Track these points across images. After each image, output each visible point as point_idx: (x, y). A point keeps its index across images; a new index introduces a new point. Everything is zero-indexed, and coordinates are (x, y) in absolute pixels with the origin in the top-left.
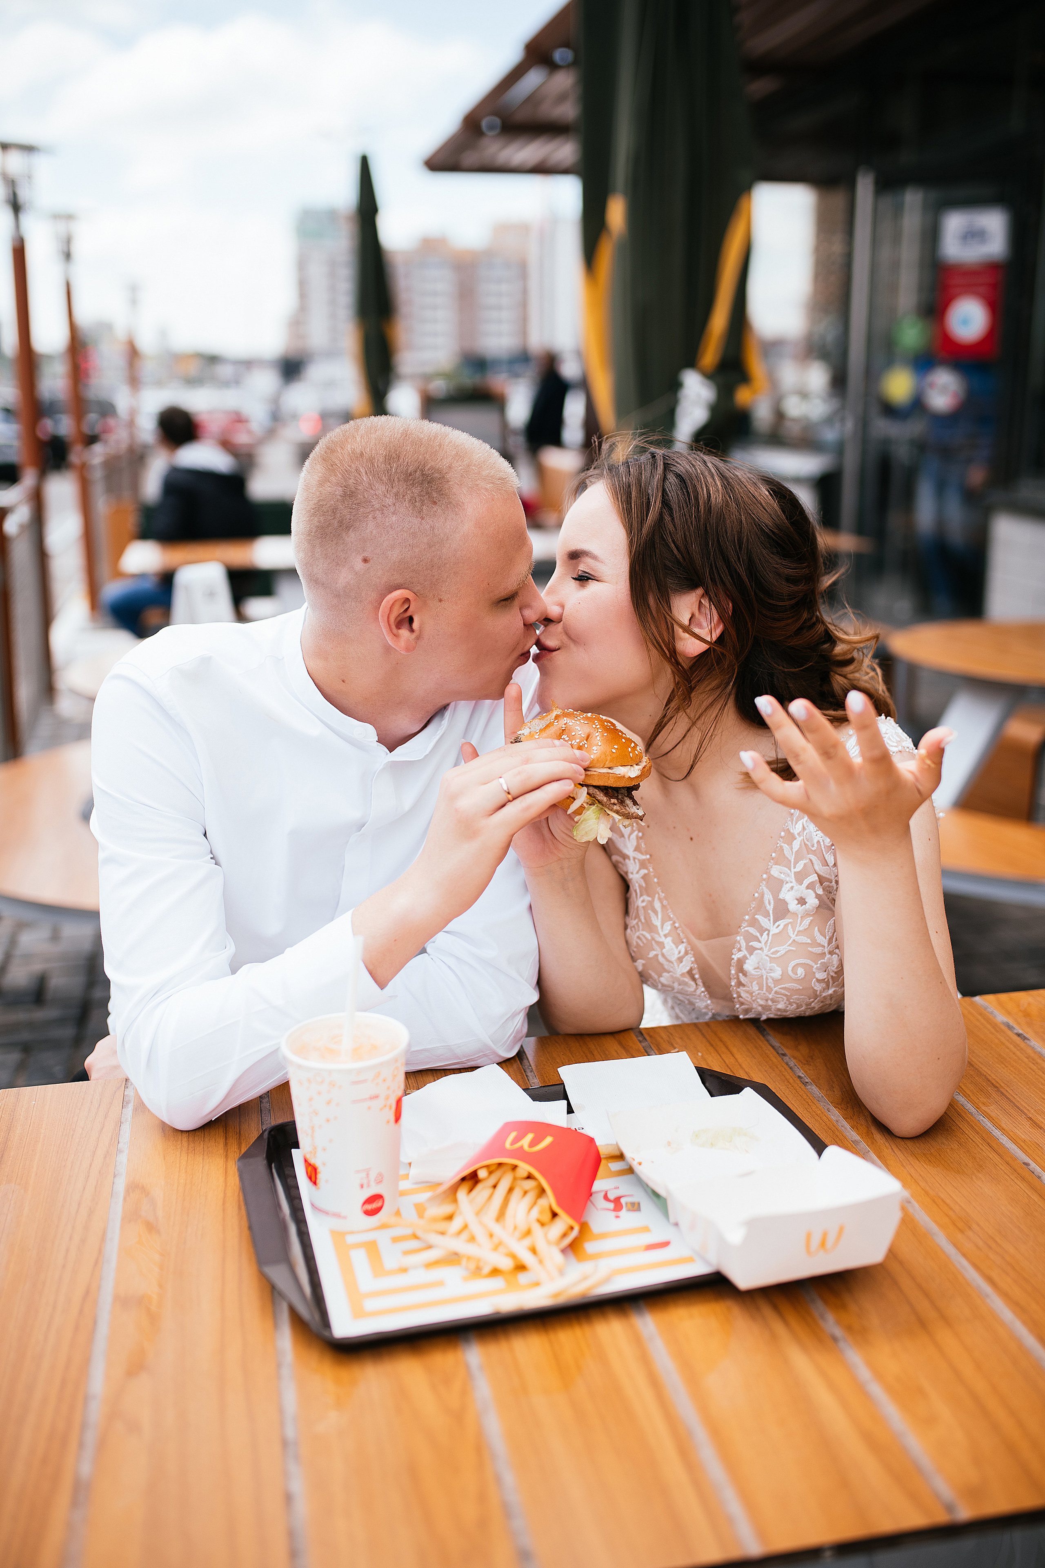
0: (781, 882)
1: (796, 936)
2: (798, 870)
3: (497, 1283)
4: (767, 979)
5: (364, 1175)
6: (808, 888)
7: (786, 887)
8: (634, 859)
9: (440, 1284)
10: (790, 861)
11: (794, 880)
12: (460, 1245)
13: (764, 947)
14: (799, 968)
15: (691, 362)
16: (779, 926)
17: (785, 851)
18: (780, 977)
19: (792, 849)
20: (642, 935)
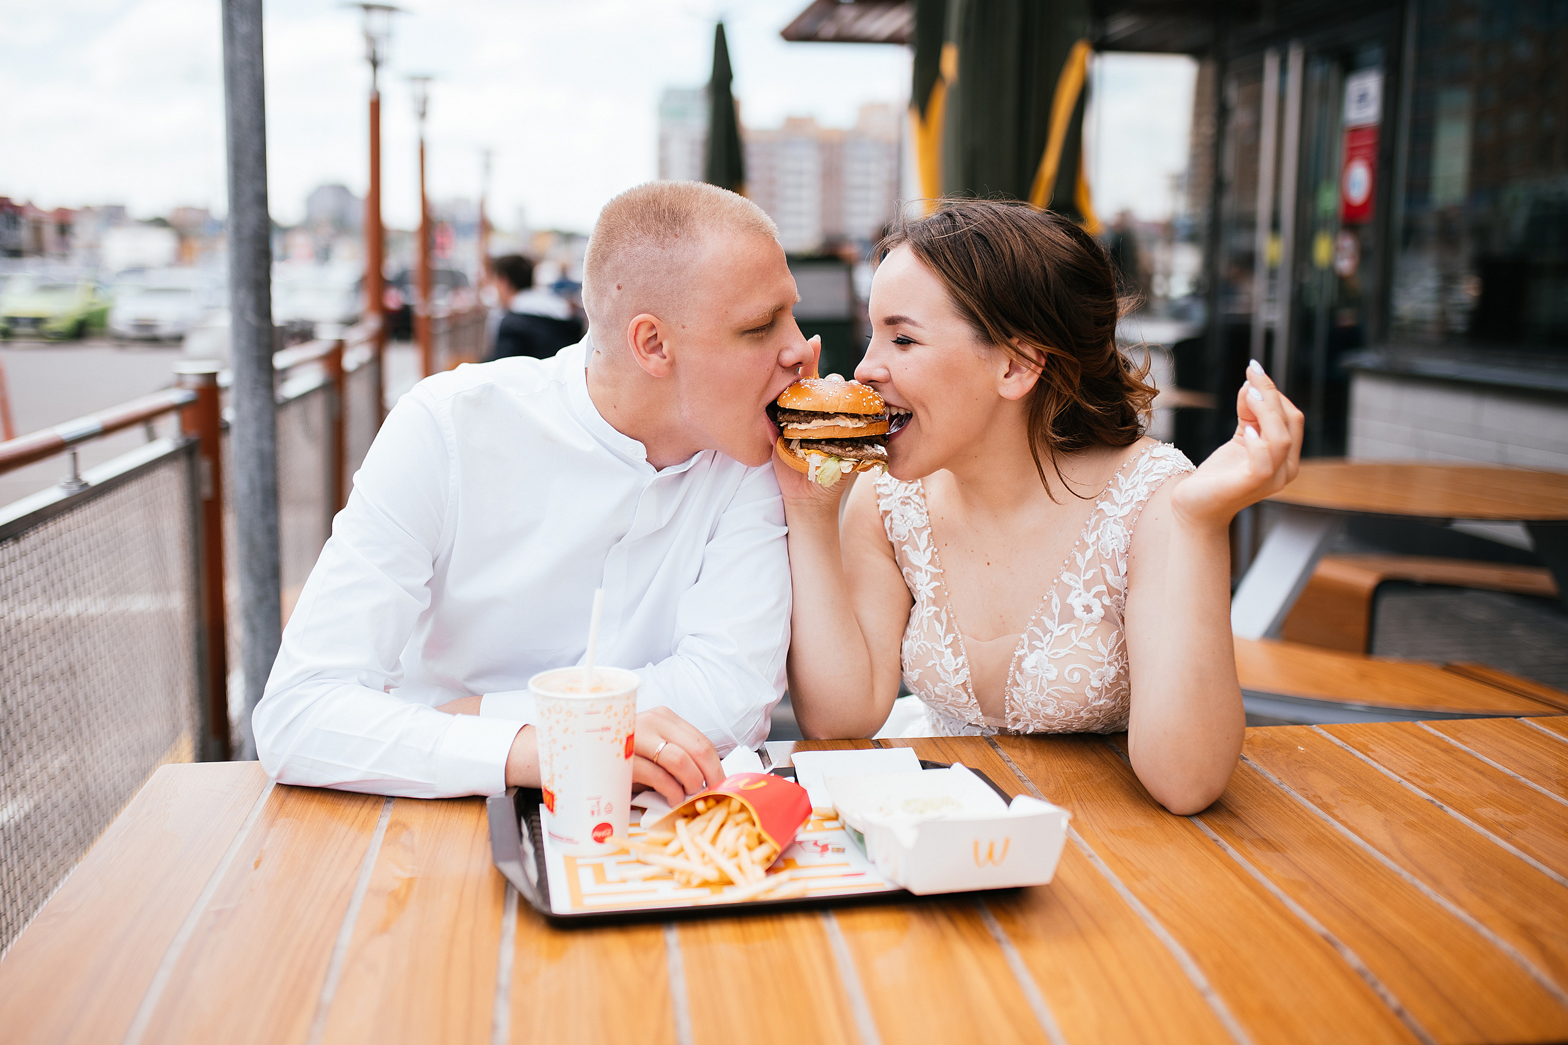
0: (1070, 588)
1: (1079, 641)
2: (1088, 578)
4: (1042, 678)
6: (1094, 596)
7: (1074, 593)
8: (926, 571)
10: (1081, 569)
11: (1082, 588)
13: (1045, 647)
14: (1076, 673)
16: (1063, 629)
17: (1077, 559)
18: (1055, 679)
19: (1084, 557)
20: (923, 644)
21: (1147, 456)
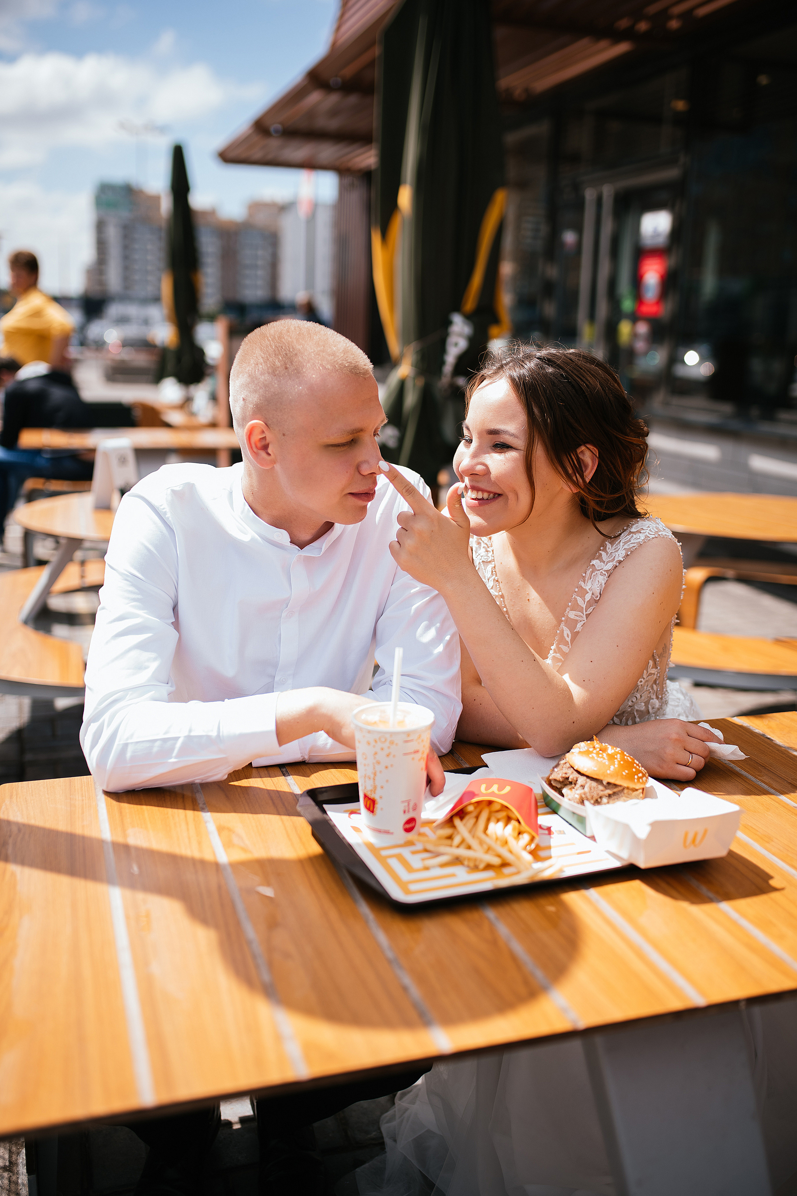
0: (576, 620)
2: (588, 613)
3: (489, 874)
5: (406, 804)
7: (580, 624)
9: (453, 875)
10: (583, 607)
11: (584, 620)
12: (462, 852)
15: (457, 308)
17: (580, 600)
19: (584, 599)
21: (628, 531)
